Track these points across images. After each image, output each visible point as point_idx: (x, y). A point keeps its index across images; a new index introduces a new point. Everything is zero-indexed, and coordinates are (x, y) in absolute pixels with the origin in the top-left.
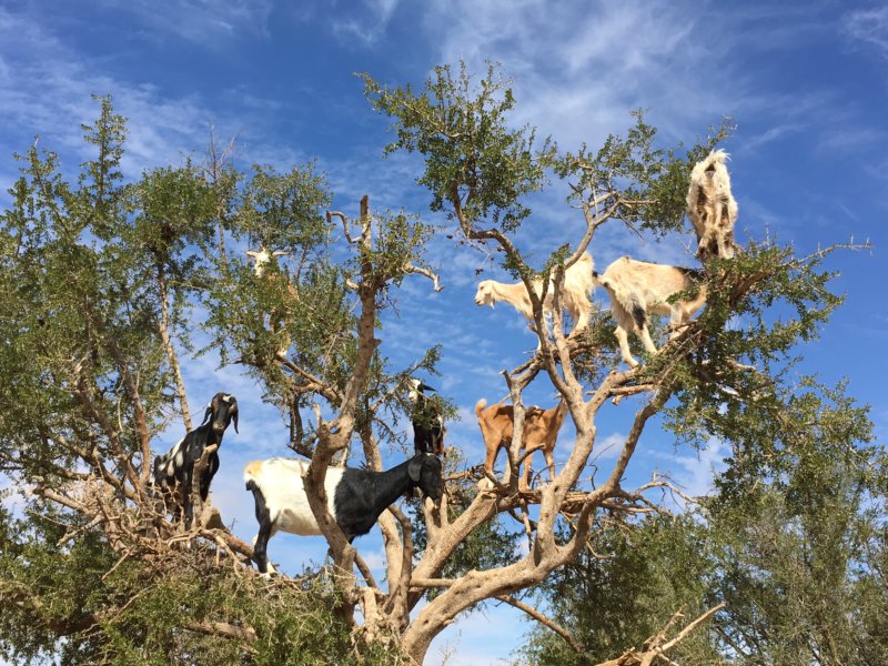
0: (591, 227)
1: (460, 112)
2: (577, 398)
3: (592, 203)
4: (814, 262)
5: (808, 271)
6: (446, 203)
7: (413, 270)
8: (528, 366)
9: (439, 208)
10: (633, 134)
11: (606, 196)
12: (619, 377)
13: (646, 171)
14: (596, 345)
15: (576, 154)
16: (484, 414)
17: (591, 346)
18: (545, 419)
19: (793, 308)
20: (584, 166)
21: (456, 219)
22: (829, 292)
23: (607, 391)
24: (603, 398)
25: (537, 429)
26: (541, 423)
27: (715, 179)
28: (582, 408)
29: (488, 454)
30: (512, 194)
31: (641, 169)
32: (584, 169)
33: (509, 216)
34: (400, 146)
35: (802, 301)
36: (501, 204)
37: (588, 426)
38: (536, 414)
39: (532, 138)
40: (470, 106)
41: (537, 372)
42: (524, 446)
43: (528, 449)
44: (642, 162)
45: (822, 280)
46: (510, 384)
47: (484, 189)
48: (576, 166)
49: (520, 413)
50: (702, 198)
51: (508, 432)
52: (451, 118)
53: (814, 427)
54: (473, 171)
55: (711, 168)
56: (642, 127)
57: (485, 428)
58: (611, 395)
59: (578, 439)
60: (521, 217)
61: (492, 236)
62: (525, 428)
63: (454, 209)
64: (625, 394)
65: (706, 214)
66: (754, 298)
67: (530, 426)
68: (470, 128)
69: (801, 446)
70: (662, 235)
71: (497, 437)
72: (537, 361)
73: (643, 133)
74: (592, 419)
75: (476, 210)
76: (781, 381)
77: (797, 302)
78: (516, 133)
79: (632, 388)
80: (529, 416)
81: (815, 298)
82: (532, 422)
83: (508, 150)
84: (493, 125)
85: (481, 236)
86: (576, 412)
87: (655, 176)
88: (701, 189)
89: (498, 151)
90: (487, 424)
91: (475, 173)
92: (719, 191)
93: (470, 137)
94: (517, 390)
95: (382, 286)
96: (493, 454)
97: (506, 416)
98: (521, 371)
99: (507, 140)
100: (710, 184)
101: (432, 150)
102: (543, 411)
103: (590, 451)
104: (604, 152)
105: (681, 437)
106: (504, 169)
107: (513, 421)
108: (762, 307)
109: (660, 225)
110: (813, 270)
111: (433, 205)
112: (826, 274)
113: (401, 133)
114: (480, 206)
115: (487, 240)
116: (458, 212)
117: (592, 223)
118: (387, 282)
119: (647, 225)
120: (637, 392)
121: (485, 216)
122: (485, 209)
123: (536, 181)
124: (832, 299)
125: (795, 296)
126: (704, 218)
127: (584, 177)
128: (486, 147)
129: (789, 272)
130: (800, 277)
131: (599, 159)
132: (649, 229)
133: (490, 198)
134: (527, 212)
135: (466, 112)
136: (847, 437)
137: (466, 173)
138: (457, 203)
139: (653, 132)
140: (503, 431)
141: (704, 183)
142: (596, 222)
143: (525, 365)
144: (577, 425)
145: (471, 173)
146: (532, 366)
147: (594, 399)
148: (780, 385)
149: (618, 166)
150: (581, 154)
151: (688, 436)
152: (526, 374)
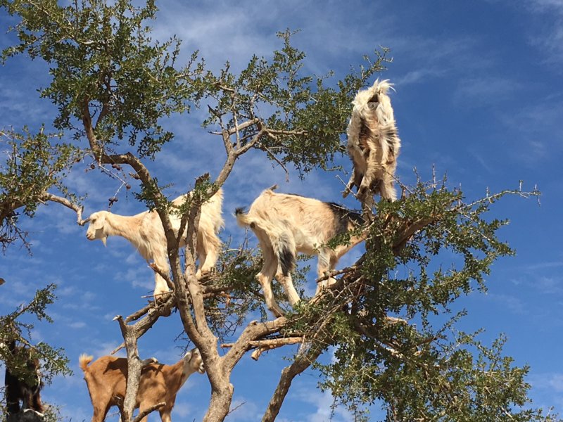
0: (231, 157)
1: (95, 17)
2: (213, 351)
3: (233, 130)
4: (482, 208)
5: (476, 217)
6: (73, 120)
7: (49, 199)
8: (146, 311)
9: (65, 125)
10: (278, 57)
11: (247, 123)
12: (260, 328)
13: (291, 99)
14: (225, 290)
15: (217, 74)
16: (90, 367)
17: (220, 290)
18: (165, 375)
19: (461, 257)
20: (225, 88)
21: (84, 139)
22: (499, 242)
23: (245, 343)
24: (241, 351)
25: (155, 384)
26: (160, 378)
27: (379, 112)
28: (218, 363)
29: (95, 414)
30: (152, 114)
31: (287, 96)
32: (225, 91)
33: (146, 140)
34: (21, 50)
35: (469, 250)
36: (139, 126)
37: (224, 384)
38: (154, 369)
39: (176, 52)
40: (106, 10)
41: (156, 319)
42: (137, 406)
43: (142, 409)
44: (287, 88)
45: (493, 227)
46: (124, 332)
47: (121, 106)
48: (217, 87)
49: (135, 367)
50: (364, 131)
51: (120, 389)
52: (84, 23)
53: (470, 389)
54: (107, 85)
55: (374, 100)
56: (289, 50)
57: (92, 384)
58: (250, 348)
59: (213, 398)
60: (161, 141)
61: (126, 162)
62: (141, 382)
63: (82, 128)
64: (267, 347)
65: (369, 150)
66: (421, 245)
67: (146, 381)
68: (106, 34)
69: (455, 408)
70: (306, 170)
71: (107, 394)
72: (157, 306)
73: (289, 56)
74: (228, 375)
75: (110, 130)
76: (444, 337)
77: (465, 251)
78: (161, 45)
79: (275, 341)
80: (146, 370)
81: (484, 248)
82: (149, 376)
83: (151, 64)
84: (133, 34)
85: (114, 160)
86: (211, 368)
87: (301, 106)
88: (363, 120)
89: (139, 64)
90: (95, 380)
91: (109, 87)
92: (384, 126)
93: (105, 45)
94: (131, 339)
95: (10, 216)
96: (101, 415)
97: (119, 371)
98: (137, 317)
99: (150, 53)
100: (375, 117)
101: (59, 58)
102: (161, 366)
103: (226, 414)
104: (246, 74)
105: (338, 398)
106: (145, 86)
107: (126, 376)
108: (428, 255)
109: (304, 160)
110: (481, 216)
111: (57, 121)
112: (497, 221)
113: (23, 35)
114: (114, 125)
115: (121, 165)
116: (88, 132)
117: (232, 152)
118: (16, 211)
119: (289, 159)
120: (279, 345)
121: (120, 137)
122: (120, 129)
123: (183, 101)
124: (504, 250)
125: (463, 244)
126: (367, 154)
127: (224, 100)
128: (124, 59)
129: (458, 218)
130: (467, 223)
131: (241, 82)
132: (292, 163)
133: (126, 118)
134: (169, 136)
135: (101, 17)
136: (504, 400)
137: (100, 86)
138: (87, 122)
139: (300, 57)
140: (114, 387)
141: (367, 115)
142: (237, 152)
143: (142, 311)
144: (212, 383)
145: (105, 87)
146: (151, 311)
147: (230, 352)
148: (442, 341)
149: (261, 91)
150: (223, 75)
151: (346, 398)
152: (143, 321)
